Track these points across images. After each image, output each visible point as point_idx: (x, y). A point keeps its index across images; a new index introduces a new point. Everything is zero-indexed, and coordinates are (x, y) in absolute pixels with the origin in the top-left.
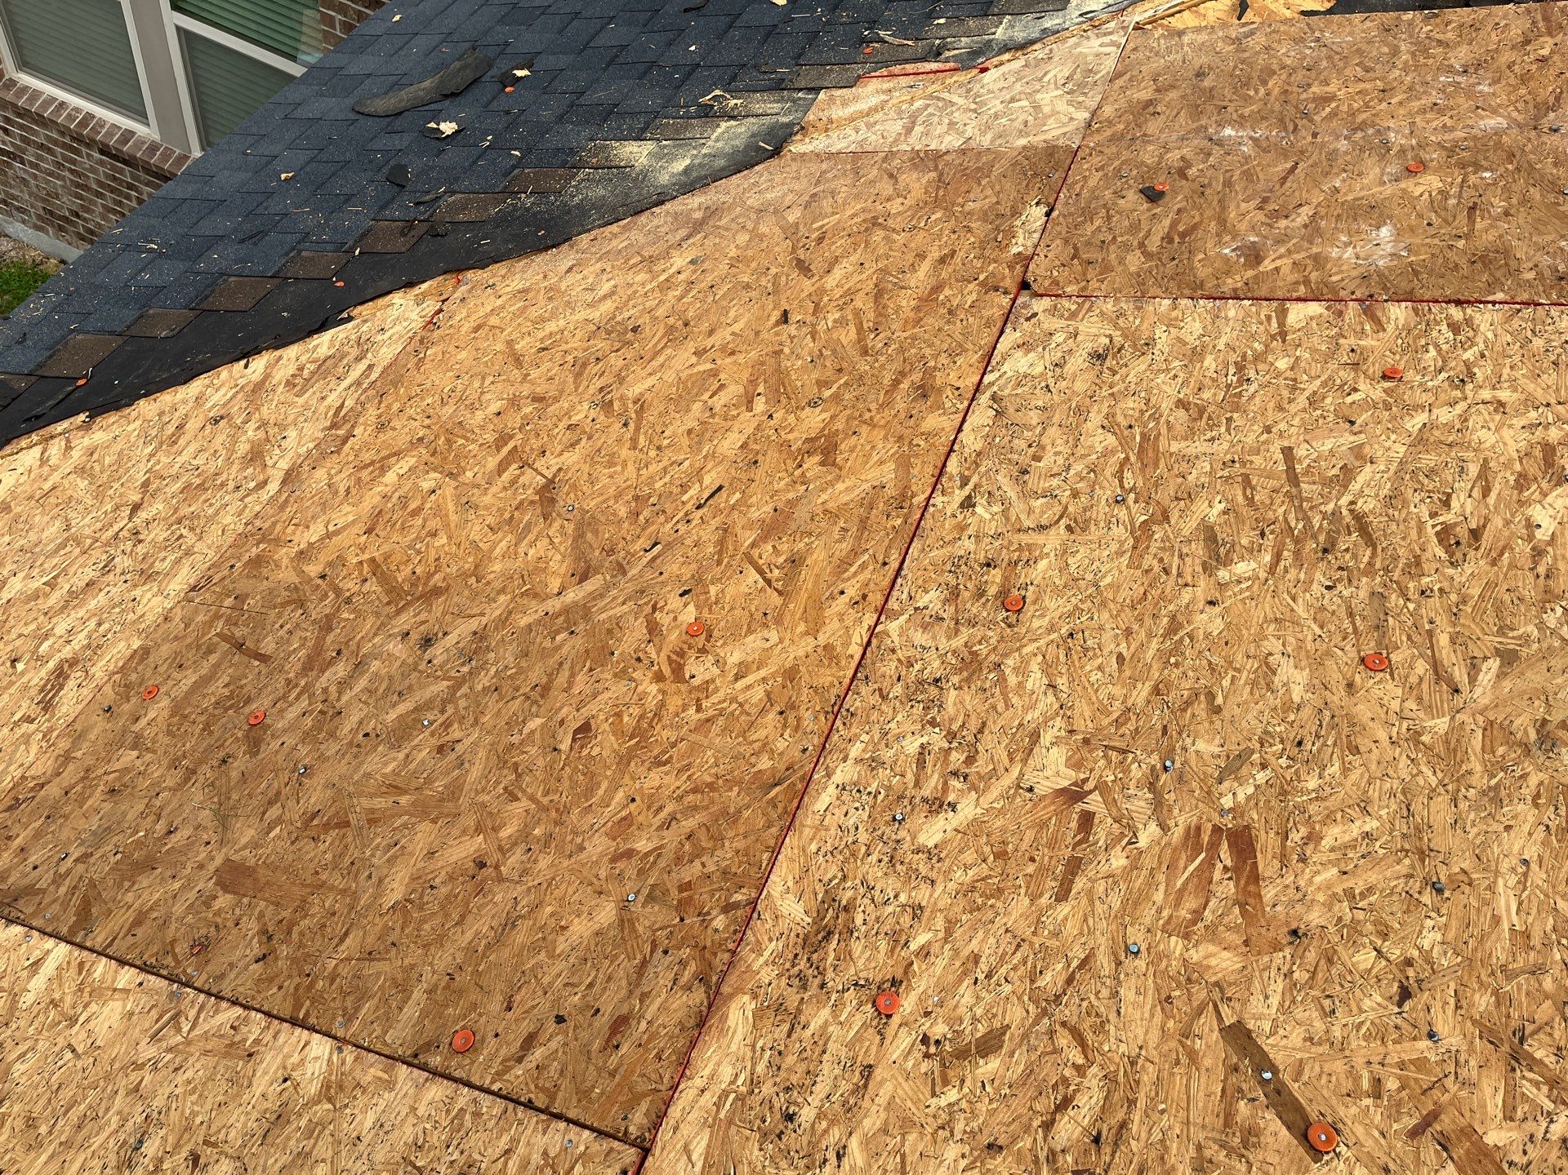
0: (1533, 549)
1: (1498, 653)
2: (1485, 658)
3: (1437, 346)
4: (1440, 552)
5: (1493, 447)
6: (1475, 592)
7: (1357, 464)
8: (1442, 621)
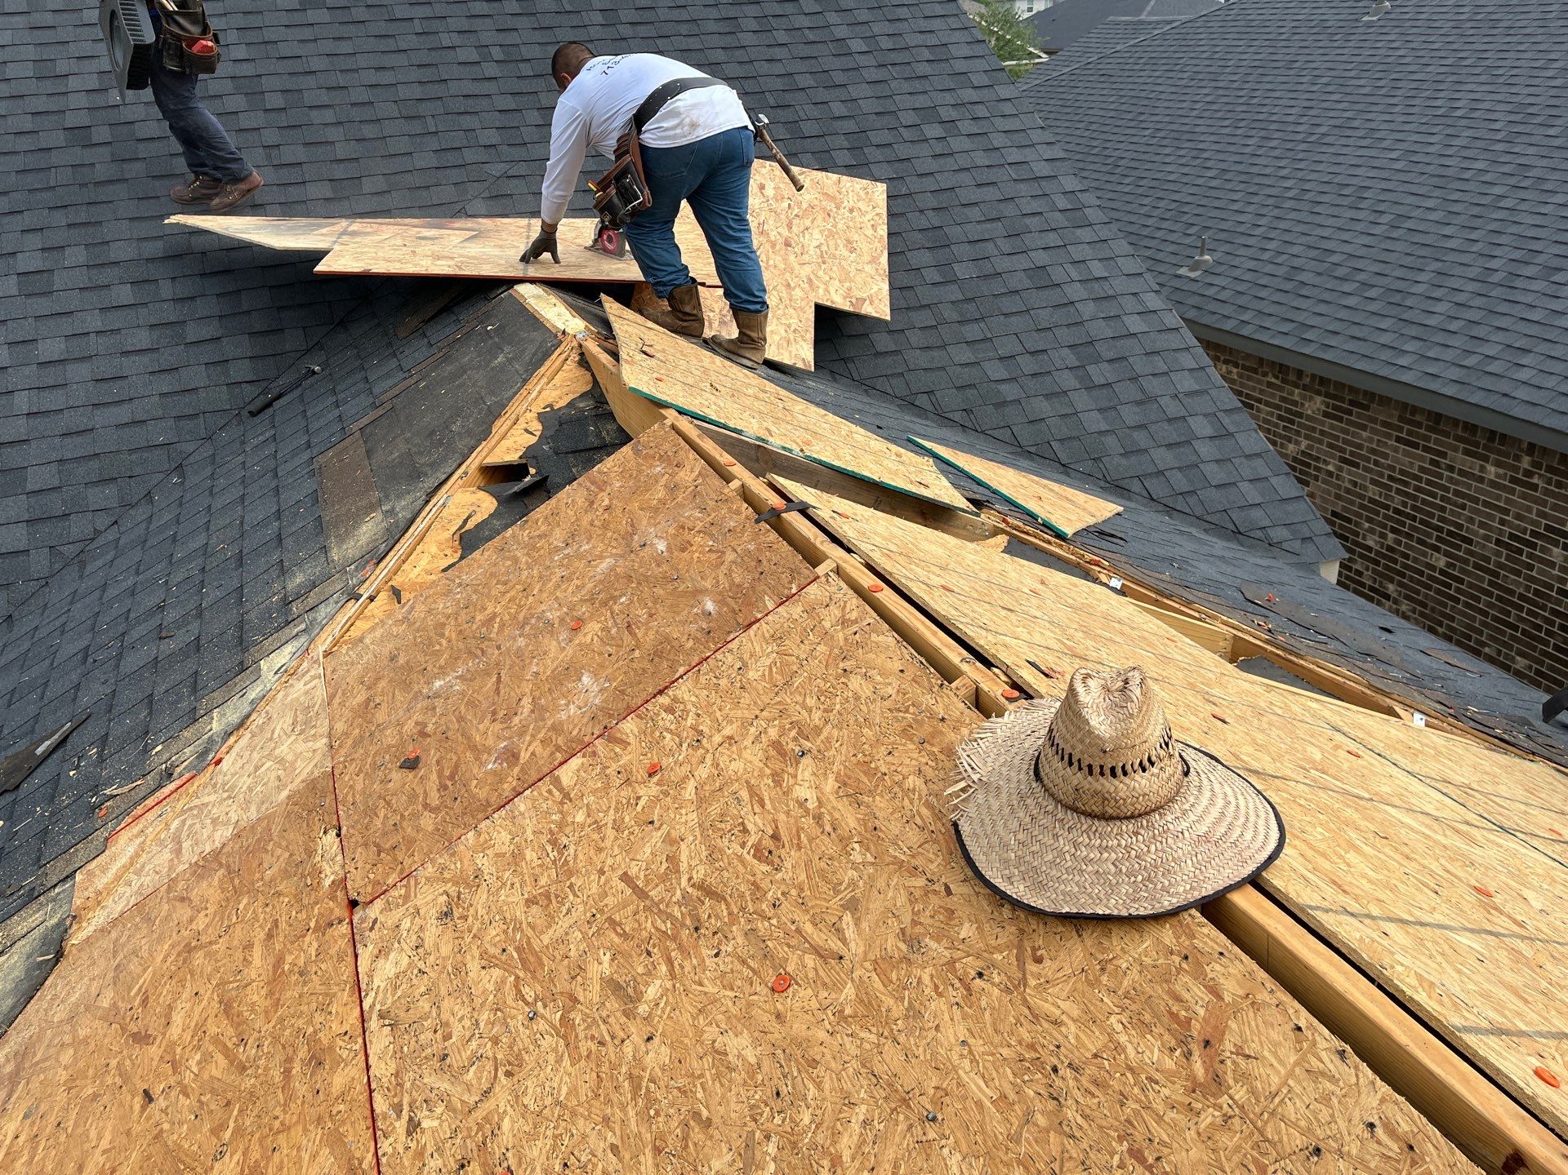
0: (814, 818)
1: (845, 907)
2: (840, 918)
3: (667, 730)
4: (765, 868)
5: (745, 769)
6: (803, 877)
7: (675, 848)
8: (798, 916)
